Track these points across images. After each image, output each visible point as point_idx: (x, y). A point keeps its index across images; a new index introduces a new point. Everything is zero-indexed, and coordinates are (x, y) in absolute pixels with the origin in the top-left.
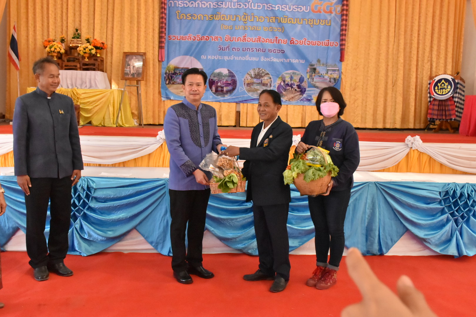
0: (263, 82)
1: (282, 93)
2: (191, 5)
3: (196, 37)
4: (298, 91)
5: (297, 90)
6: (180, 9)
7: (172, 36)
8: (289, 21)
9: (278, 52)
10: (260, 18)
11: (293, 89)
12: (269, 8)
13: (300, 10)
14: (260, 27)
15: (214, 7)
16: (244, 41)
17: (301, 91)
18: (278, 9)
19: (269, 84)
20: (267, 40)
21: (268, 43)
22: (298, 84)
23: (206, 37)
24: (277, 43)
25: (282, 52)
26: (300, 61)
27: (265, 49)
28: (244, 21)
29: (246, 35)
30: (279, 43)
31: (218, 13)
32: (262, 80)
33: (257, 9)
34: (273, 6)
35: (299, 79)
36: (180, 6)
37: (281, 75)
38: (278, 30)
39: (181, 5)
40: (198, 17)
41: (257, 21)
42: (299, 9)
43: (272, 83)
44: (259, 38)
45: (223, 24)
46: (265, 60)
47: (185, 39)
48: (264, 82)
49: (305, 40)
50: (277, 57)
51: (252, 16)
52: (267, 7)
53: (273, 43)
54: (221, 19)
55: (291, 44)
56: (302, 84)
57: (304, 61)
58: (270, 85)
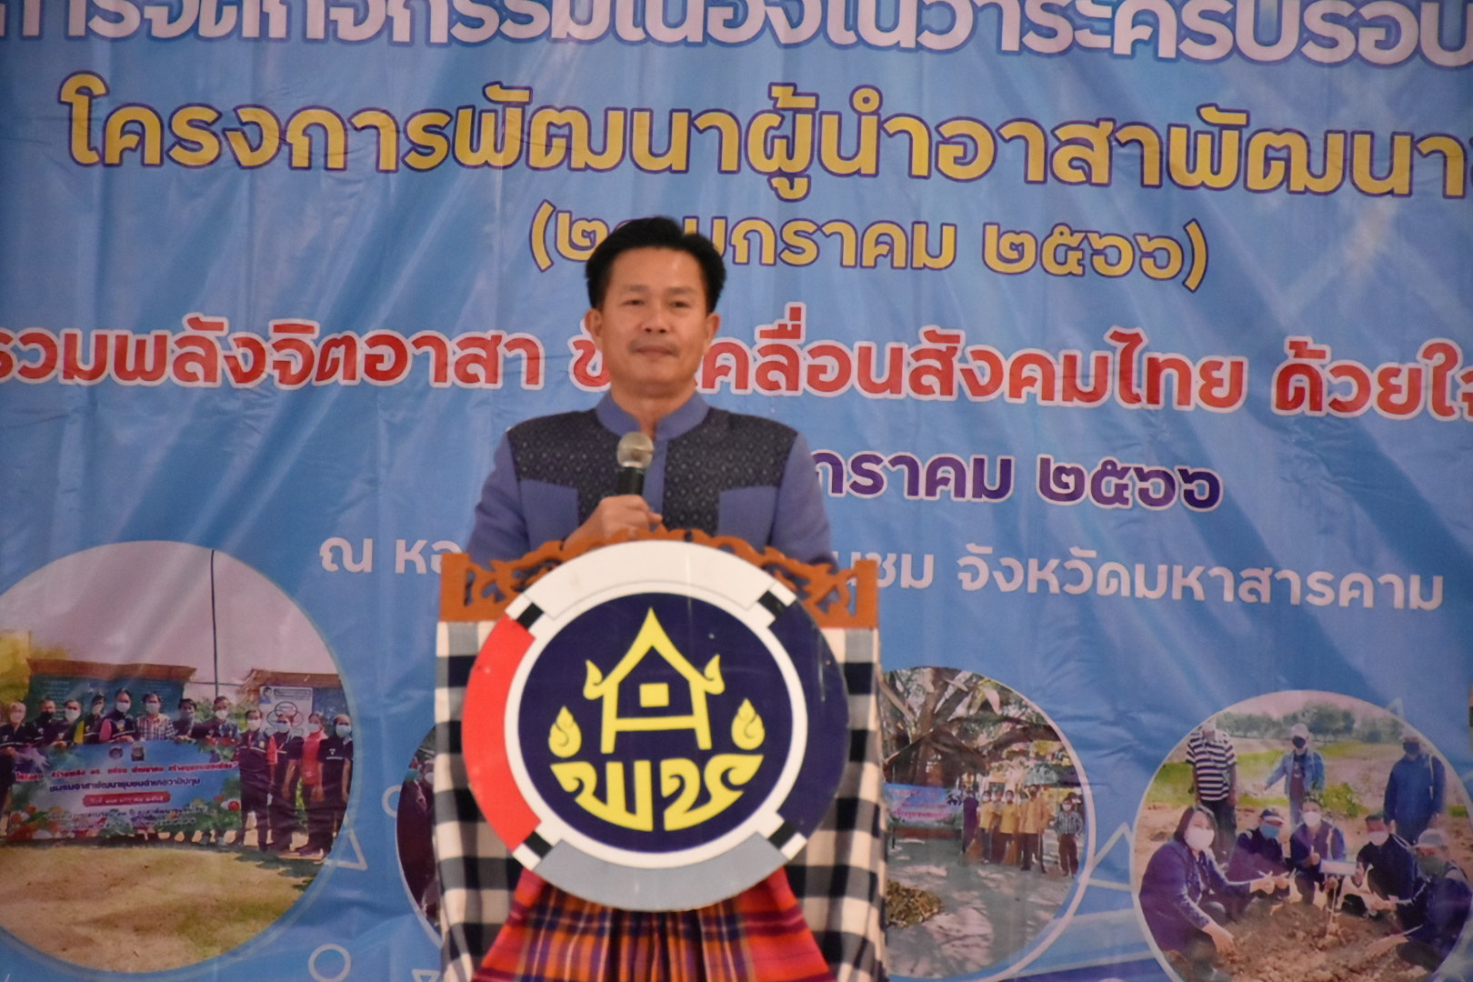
0: (984, 822)
1: (1207, 938)
2: (218, 19)
3: (267, 346)
4: (1380, 916)
5: (1372, 901)
6: (101, 58)
7: (16, 342)
8: (1267, 161)
9: (1144, 494)
10: (946, 141)
11: (1320, 898)
12: (1051, 33)
13: (1379, 44)
14: (948, 231)
15: (461, 32)
16: (774, 375)
17: (1407, 917)
18: (1135, 43)
19: (1051, 842)
20: (1030, 370)
21: (1032, 397)
22: (1379, 839)
23: (373, 342)
24: (1137, 399)
25: (1189, 495)
26: (1390, 585)
27: (1006, 465)
28: (780, 173)
29: (795, 313)
30: (1153, 398)
31: (494, 92)
32: (980, 795)
33: (919, 46)
34: (1086, 7)
35: (1382, 778)
36: (100, 25)
37: (1184, 741)
38: (1148, 264)
39: (118, 18)
40: (294, 135)
41: (920, 167)
42: (1370, 36)
43: (1081, 826)
44: (943, 347)
45: (555, 211)
46: (1005, 586)
47: (149, 364)
48: (997, 817)
49: (1440, 358)
50: (1134, 553)
51: (860, 114)
52: (1027, 25)
53: (1091, 397)
54: (537, 157)
55: (1283, 403)
56: (1423, 844)
57: (1438, 581)
58: (1068, 845)
